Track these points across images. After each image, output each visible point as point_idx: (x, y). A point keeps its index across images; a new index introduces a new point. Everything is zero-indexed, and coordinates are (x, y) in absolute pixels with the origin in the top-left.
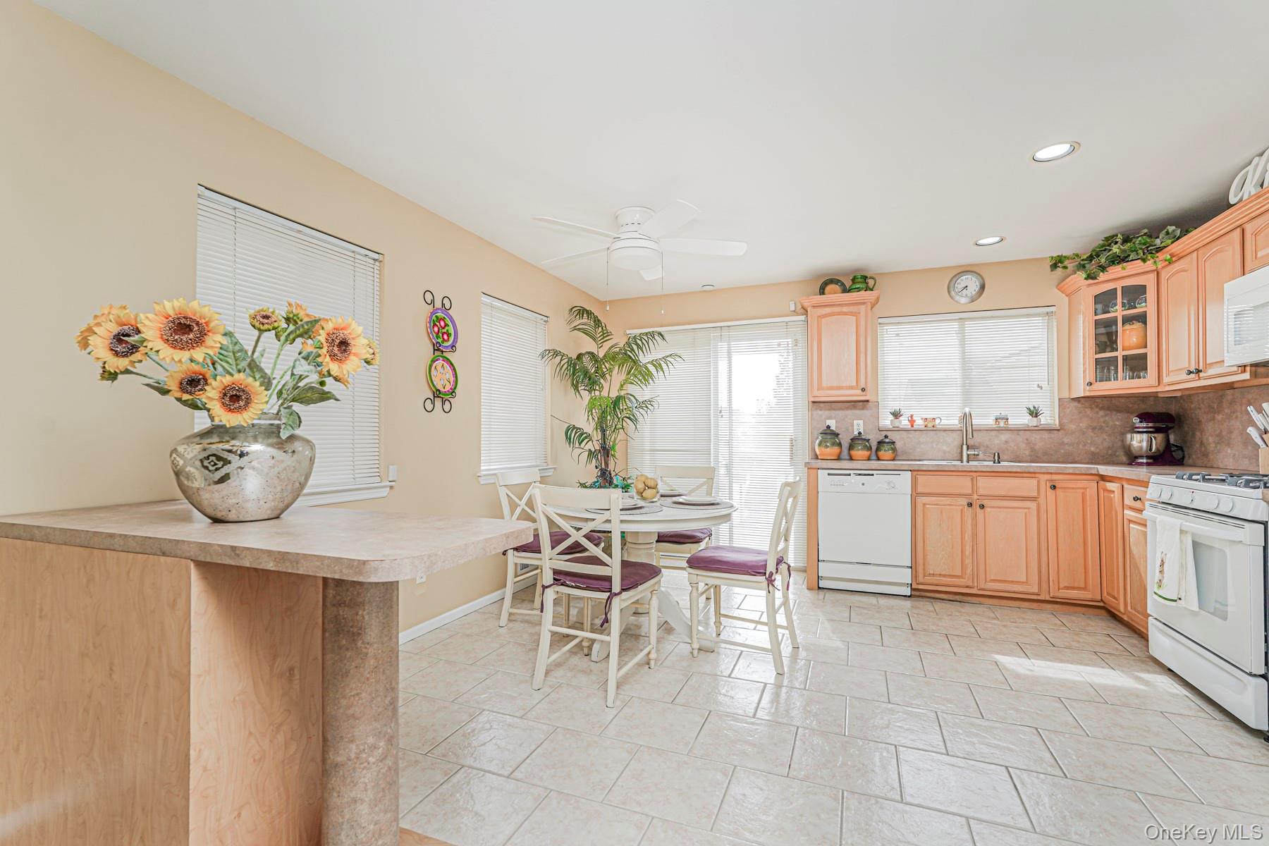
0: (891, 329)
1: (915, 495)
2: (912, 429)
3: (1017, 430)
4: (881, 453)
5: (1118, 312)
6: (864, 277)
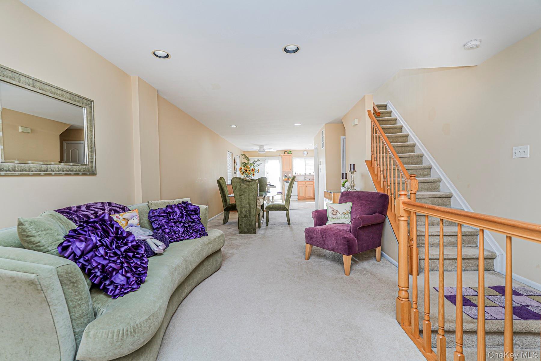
0: (295, 159)
1: (298, 185)
2: (298, 175)
6: (291, 151)
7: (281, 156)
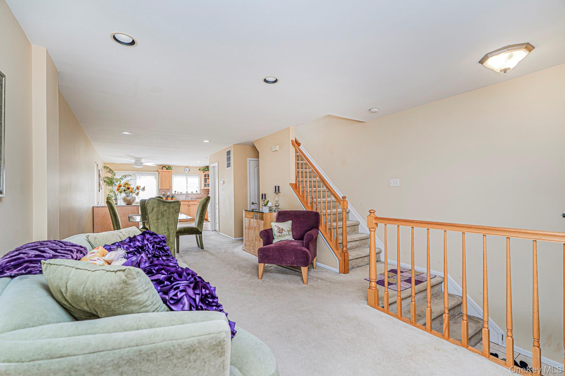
0: (175, 176)
2: (178, 194)
3: (194, 194)
4: (173, 199)
5: (207, 178)
6: (170, 167)
7: (158, 171)
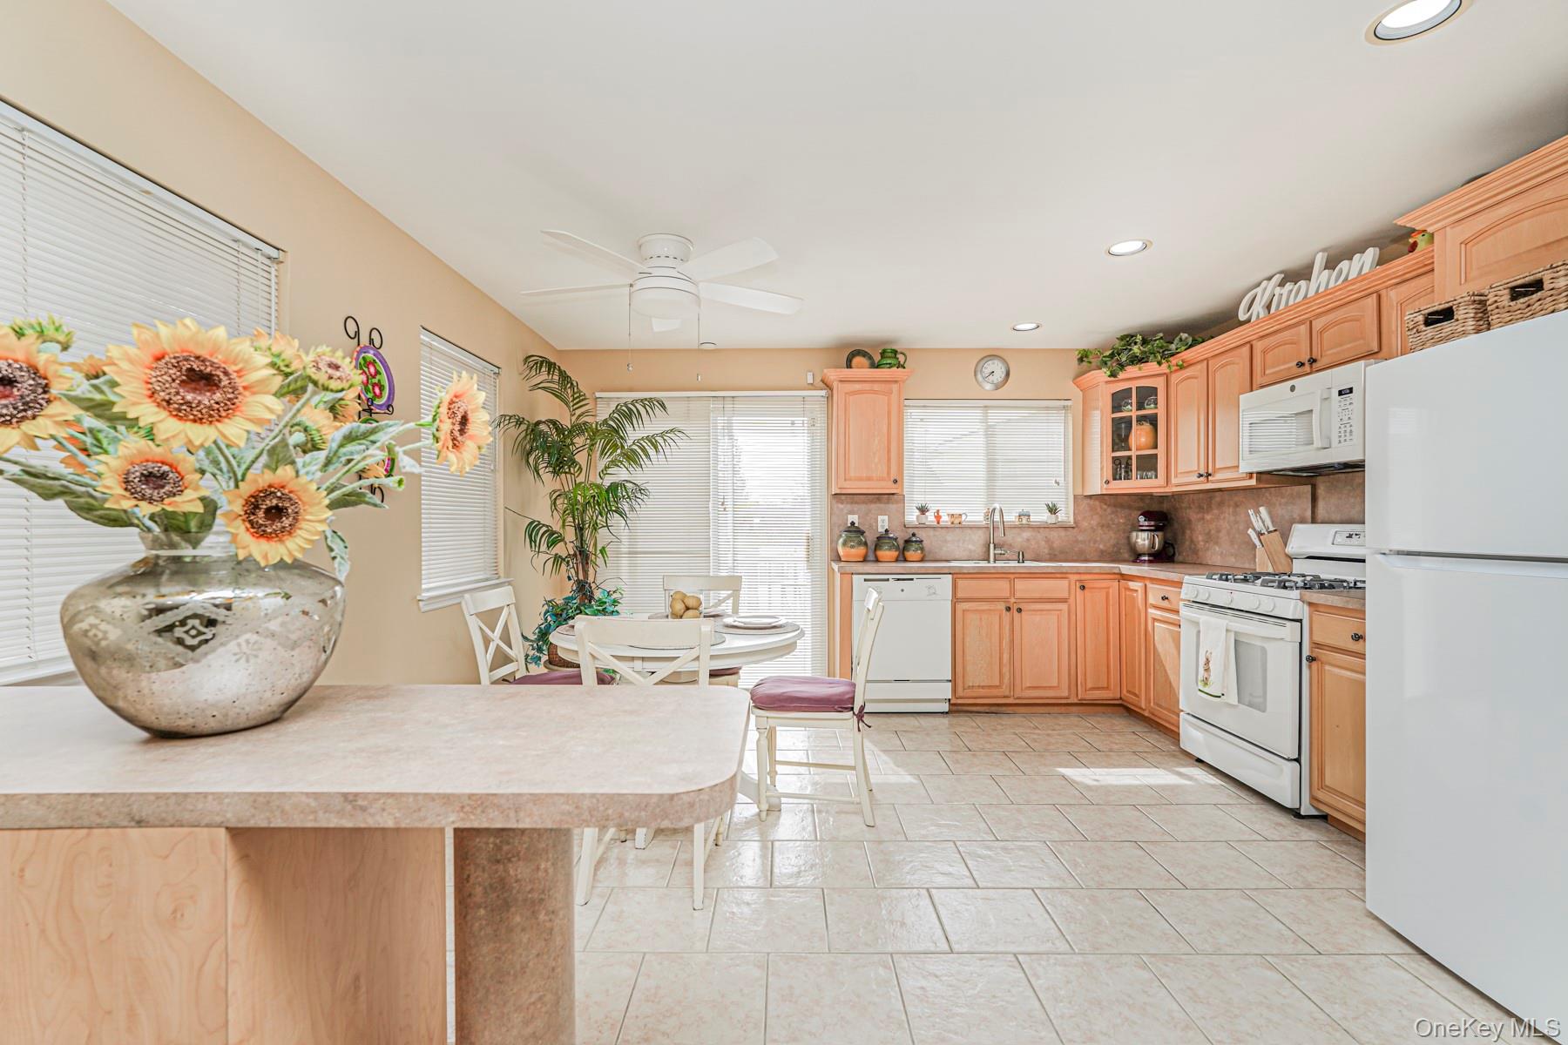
0: (916, 413)
1: (956, 600)
2: (938, 527)
3: (1038, 528)
4: (910, 554)
5: (1131, 411)
6: (895, 352)
7: (825, 384)
